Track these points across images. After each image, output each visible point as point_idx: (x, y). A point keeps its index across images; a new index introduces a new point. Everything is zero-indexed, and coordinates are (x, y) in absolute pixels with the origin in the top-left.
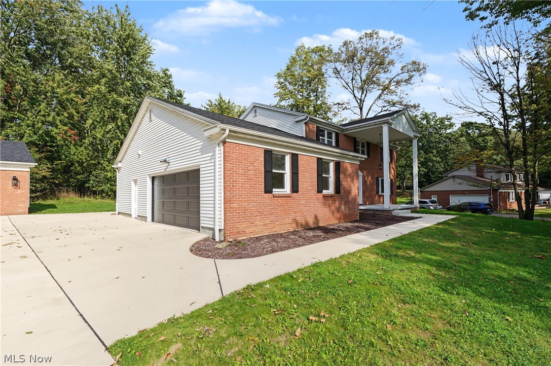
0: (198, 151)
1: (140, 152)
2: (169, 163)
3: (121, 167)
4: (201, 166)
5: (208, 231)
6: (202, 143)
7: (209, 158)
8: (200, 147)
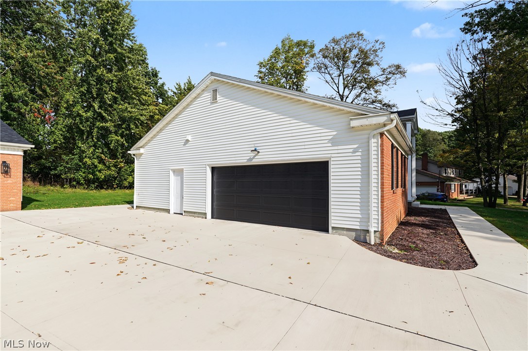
0: (326, 141)
1: (189, 138)
2: (259, 152)
3: (142, 154)
4: (332, 159)
5: (345, 232)
6: (335, 133)
7: (351, 150)
8: (330, 137)
